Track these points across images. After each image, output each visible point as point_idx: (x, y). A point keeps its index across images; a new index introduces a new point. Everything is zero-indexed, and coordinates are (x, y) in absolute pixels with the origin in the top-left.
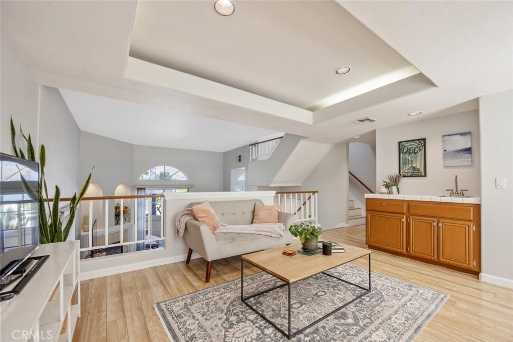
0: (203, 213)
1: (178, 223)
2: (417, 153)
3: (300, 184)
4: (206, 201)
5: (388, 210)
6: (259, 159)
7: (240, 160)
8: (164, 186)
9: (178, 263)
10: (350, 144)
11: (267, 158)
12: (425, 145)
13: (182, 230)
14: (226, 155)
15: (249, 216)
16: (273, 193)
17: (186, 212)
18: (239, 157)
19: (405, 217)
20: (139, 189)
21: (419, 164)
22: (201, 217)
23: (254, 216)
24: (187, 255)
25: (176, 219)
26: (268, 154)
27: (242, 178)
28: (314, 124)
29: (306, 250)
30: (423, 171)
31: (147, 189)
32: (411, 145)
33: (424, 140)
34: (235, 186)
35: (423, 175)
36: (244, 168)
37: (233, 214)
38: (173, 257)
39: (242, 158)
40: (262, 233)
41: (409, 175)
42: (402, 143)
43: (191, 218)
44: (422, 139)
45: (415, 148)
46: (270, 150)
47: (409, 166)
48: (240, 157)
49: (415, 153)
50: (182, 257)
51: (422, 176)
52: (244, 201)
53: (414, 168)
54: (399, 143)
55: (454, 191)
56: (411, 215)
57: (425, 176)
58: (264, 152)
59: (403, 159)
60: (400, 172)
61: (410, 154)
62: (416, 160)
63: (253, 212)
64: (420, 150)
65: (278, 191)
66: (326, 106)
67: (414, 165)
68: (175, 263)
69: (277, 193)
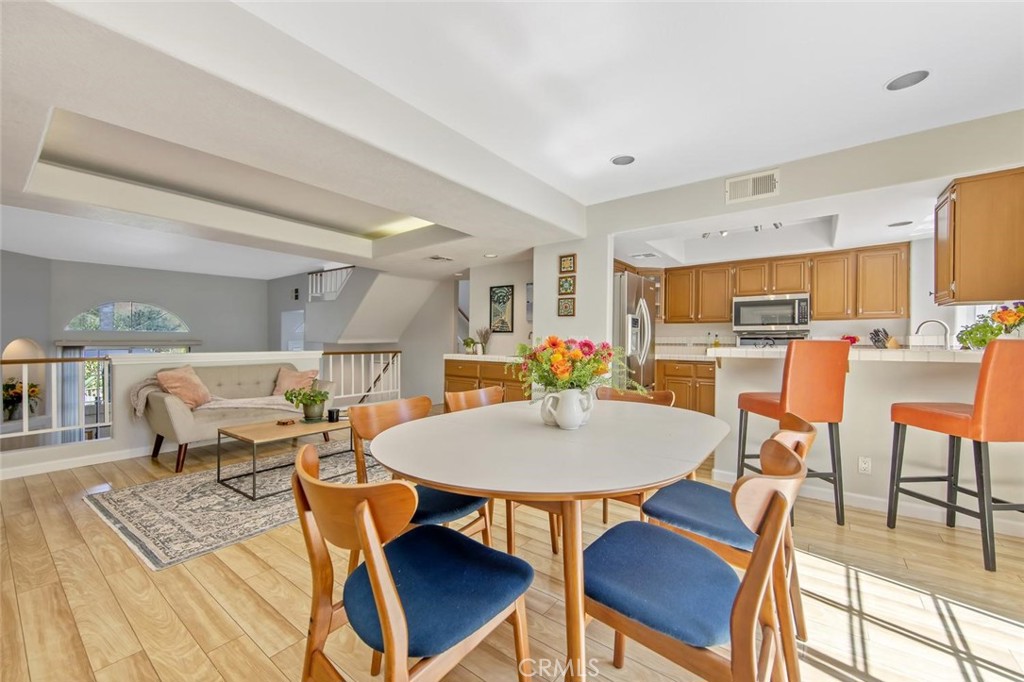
0: (176, 382)
1: (135, 398)
2: (506, 302)
3: (396, 340)
4: (188, 365)
5: (464, 374)
6: (327, 298)
7: (297, 297)
8: (130, 343)
9: (138, 458)
10: (460, 282)
11: (334, 298)
12: (512, 294)
13: (141, 407)
14: (272, 285)
15: (268, 386)
16: (319, 354)
17: (149, 382)
18: (295, 290)
19: (477, 381)
20: (65, 348)
21: (507, 317)
22: (172, 388)
23: (275, 386)
24: (153, 447)
25: (132, 393)
26: (335, 292)
27: (300, 330)
28: (374, 257)
29: (309, 419)
30: (510, 326)
31: (86, 348)
32: (501, 292)
33: (512, 287)
34: (290, 343)
35: (511, 330)
36: (302, 311)
37: (239, 384)
38: (128, 451)
39: (300, 294)
40: (276, 407)
41: (498, 329)
42: (493, 289)
43: (158, 389)
44: (510, 286)
45: (505, 296)
46: (339, 284)
47: (499, 318)
48: (297, 291)
49: (504, 303)
50: (148, 450)
51: (510, 332)
52: (261, 366)
53: (503, 322)
54: (491, 288)
56: (484, 379)
58: (331, 286)
59: (493, 309)
60: (491, 325)
61: (499, 303)
62: (505, 311)
63: (275, 382)
64: (509, 299)
65: (327, 351)
66: (396, 233)
67: (503, 318)
68: (131, 459)
69: (325, 354)
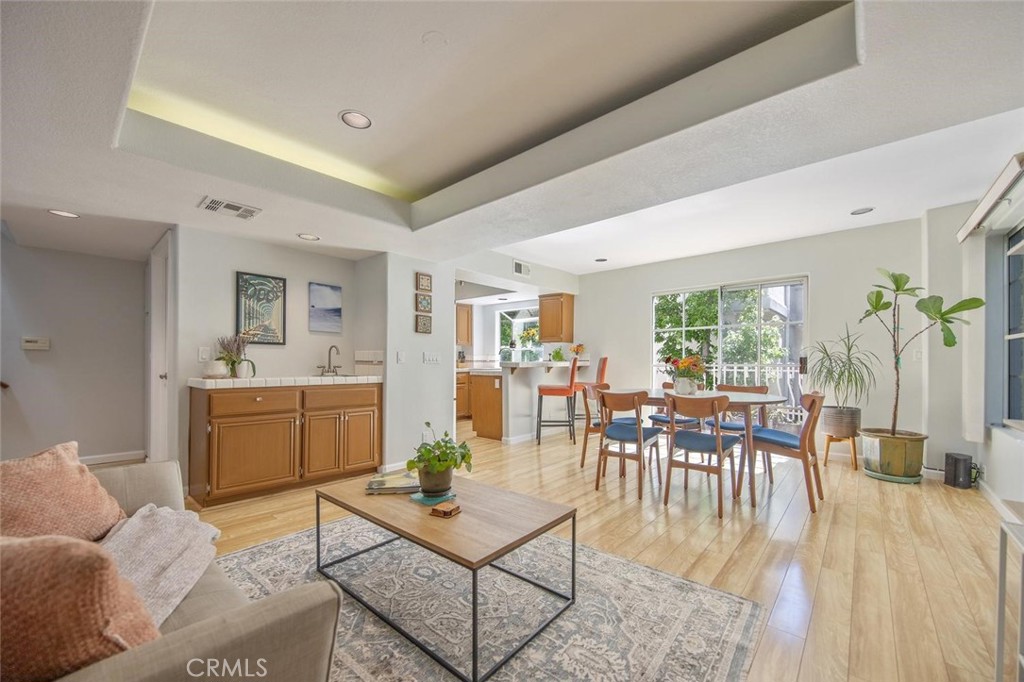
2: (271, 300)
12: (285, 291)
21: (274, 323)
30: (280, 336)
32: (262, 284)
33: (284, 281)
35: (281, 341)
41: (256, 339)
42: (245, 277)
44: (280, 279)
45: (269, 291)
47: (256, 323)
49: (269, 301)
51: (278, 344)
53: (266, 329)
55: (327, 369)
57: (284, 343)
59: (245, 308)
60: (237, 331)
61: (259, 300)
62: (269, 314)
64: (278, 297)
67: (266, 323)
